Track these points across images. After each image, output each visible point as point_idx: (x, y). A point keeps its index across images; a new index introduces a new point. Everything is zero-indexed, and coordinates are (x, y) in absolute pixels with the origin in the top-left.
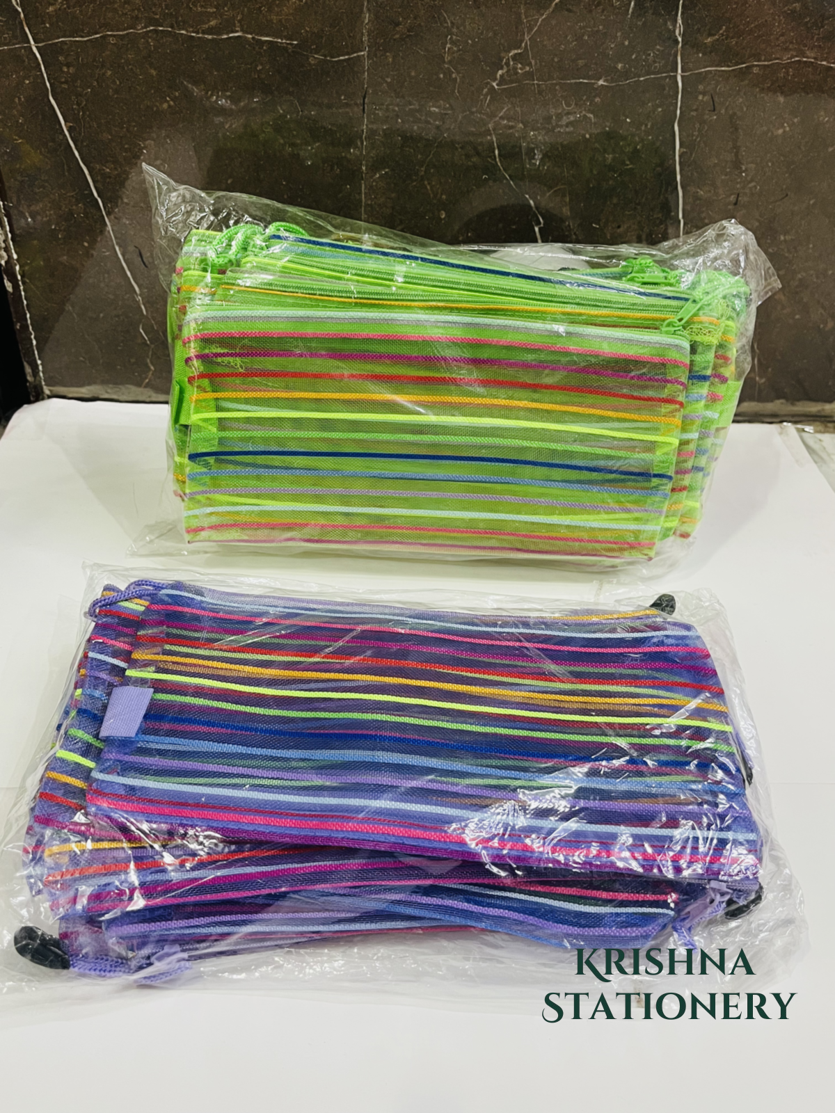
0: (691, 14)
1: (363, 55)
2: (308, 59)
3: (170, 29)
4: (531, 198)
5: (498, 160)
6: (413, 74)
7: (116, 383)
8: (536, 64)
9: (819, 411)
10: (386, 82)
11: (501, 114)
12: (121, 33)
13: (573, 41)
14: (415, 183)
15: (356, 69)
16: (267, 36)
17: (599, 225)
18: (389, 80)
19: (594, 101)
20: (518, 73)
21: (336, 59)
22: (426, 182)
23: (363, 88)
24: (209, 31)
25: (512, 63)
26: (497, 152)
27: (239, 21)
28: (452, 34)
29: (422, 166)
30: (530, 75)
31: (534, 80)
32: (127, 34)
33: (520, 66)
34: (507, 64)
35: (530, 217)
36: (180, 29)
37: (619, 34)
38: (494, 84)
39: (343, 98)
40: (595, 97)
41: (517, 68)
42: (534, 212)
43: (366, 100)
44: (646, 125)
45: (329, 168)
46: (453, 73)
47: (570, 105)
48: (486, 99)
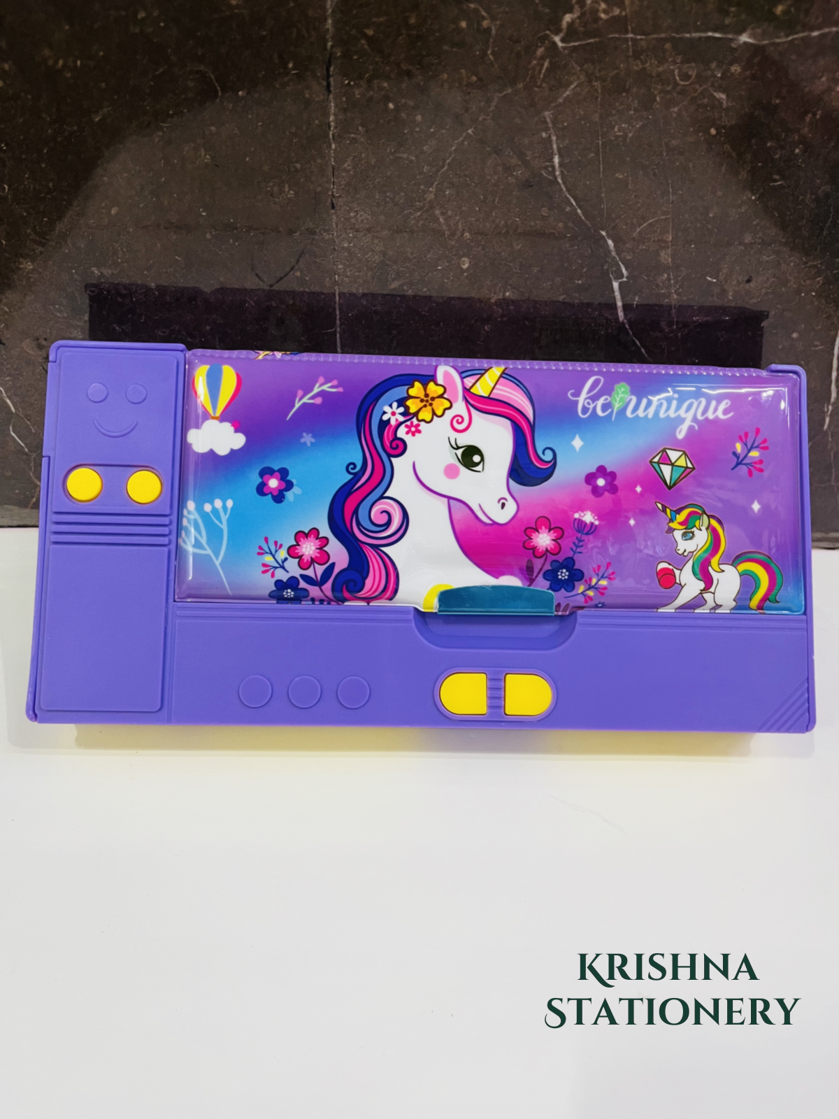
4: (609, 236)
5: (557, 173)
6: (412, 21)
8: (632, 2)
10: (365, 36)
11: (568, 93)
14: (419, 214)
15: (310, 13)
17: (715, 278)
18: (370, 32)
19: (728, 70)
20: (597, 19)
22: (437, 212)
23: (325, 49)
25: (589, 1)
26: (556, 160)
29: (432, 184)
30: (619, 24)
31: (627, 32)
33: (603, 6)
34: (582, 2)
35: (605, 267)
38: (557, 39)
39: (291, 65)
40: (731, 64)
41: (597, 11)
42: (614, 257)
43: (332, 69)
44: (814, 114)
45: (276, 189)
46: (484, 19)
47: (689, 77)
48: (542, 65)
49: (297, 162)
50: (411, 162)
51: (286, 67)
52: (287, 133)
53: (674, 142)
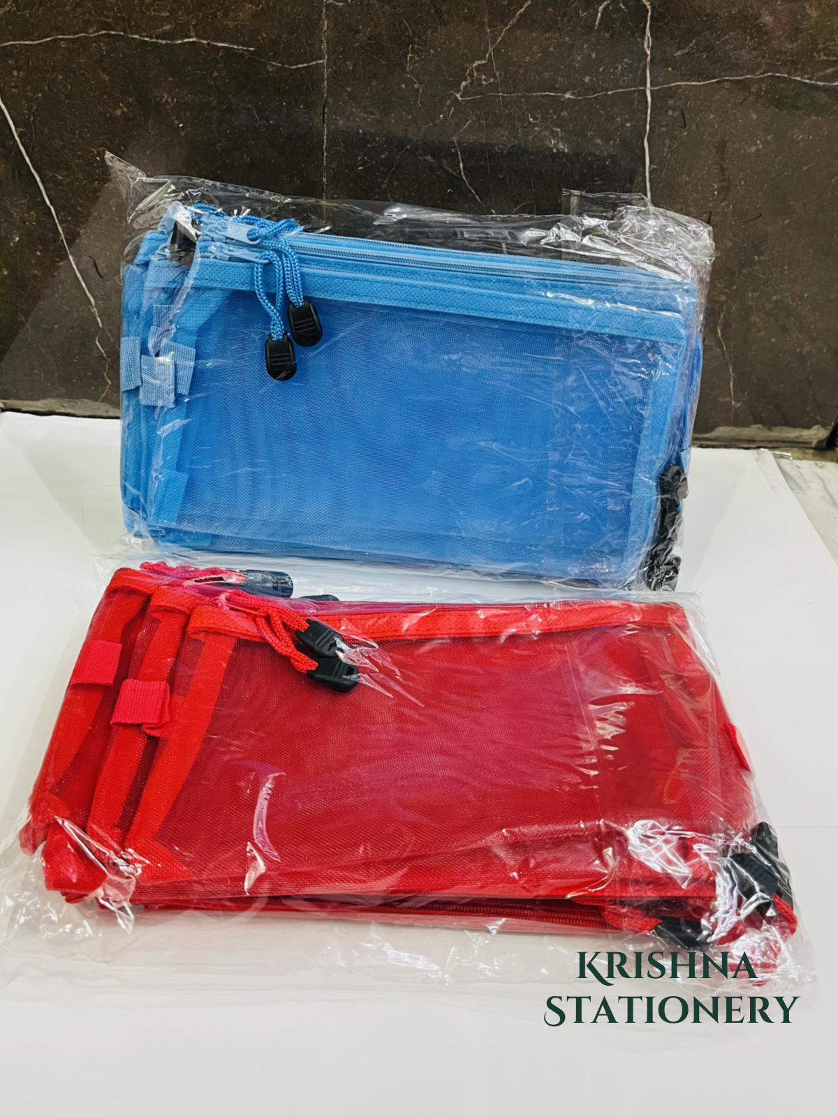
0: (661, 27)
1: (322, 64)
2: (265, 66)
3: (122, 33)
5: (462, 173)
6: (374, 83)
7: (72, 398)
8: (500, 74)
9: (797, 438)
10: (346, 91)
11: (466, 127)
12: (72, 37)
13: (538, 53)
14: (377, 197)
15: (315, 78)
16: (222, 42)
18: (349, 89)
19: (560, 114)
20: (481, 85)
21: (294, 67)
22: (389, 196)
23: (323, 98)
24: (164, 36)
25: (476, 74)
26: (461, 165)
27: (195, 26)
28: (413, 43)
29: (385, 179)
30: (494, 87)
31: (498, 92)
32: (79, 37)
33: (484, 77)
34: (471, 75)
36: (132, 34)
37: (585, 46)
38: (458, 96)
39: (302, 107)
40: (562, 110)
41: (481, 80)
43: (326, 110)
44: (615, 140)
45: (289, 179)
46: (415, 83)
47: (537, 119)
48: (450, 111)
49: (303, 163)
50: (372, 165)
51: (299, 108)
52: (298, 146)
53: (532, 157)
